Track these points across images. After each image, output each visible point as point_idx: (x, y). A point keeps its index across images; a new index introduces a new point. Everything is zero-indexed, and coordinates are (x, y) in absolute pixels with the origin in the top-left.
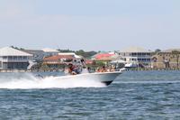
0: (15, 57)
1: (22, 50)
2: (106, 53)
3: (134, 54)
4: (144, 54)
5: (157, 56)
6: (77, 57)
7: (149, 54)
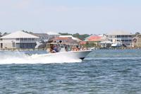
0: (26, 39)
1: (31, 33)
2: (96, 36)
3: (118, 36)
4: (126, 36)
5: (137, 38)
6: (74, 38)
7: (130, 36)
